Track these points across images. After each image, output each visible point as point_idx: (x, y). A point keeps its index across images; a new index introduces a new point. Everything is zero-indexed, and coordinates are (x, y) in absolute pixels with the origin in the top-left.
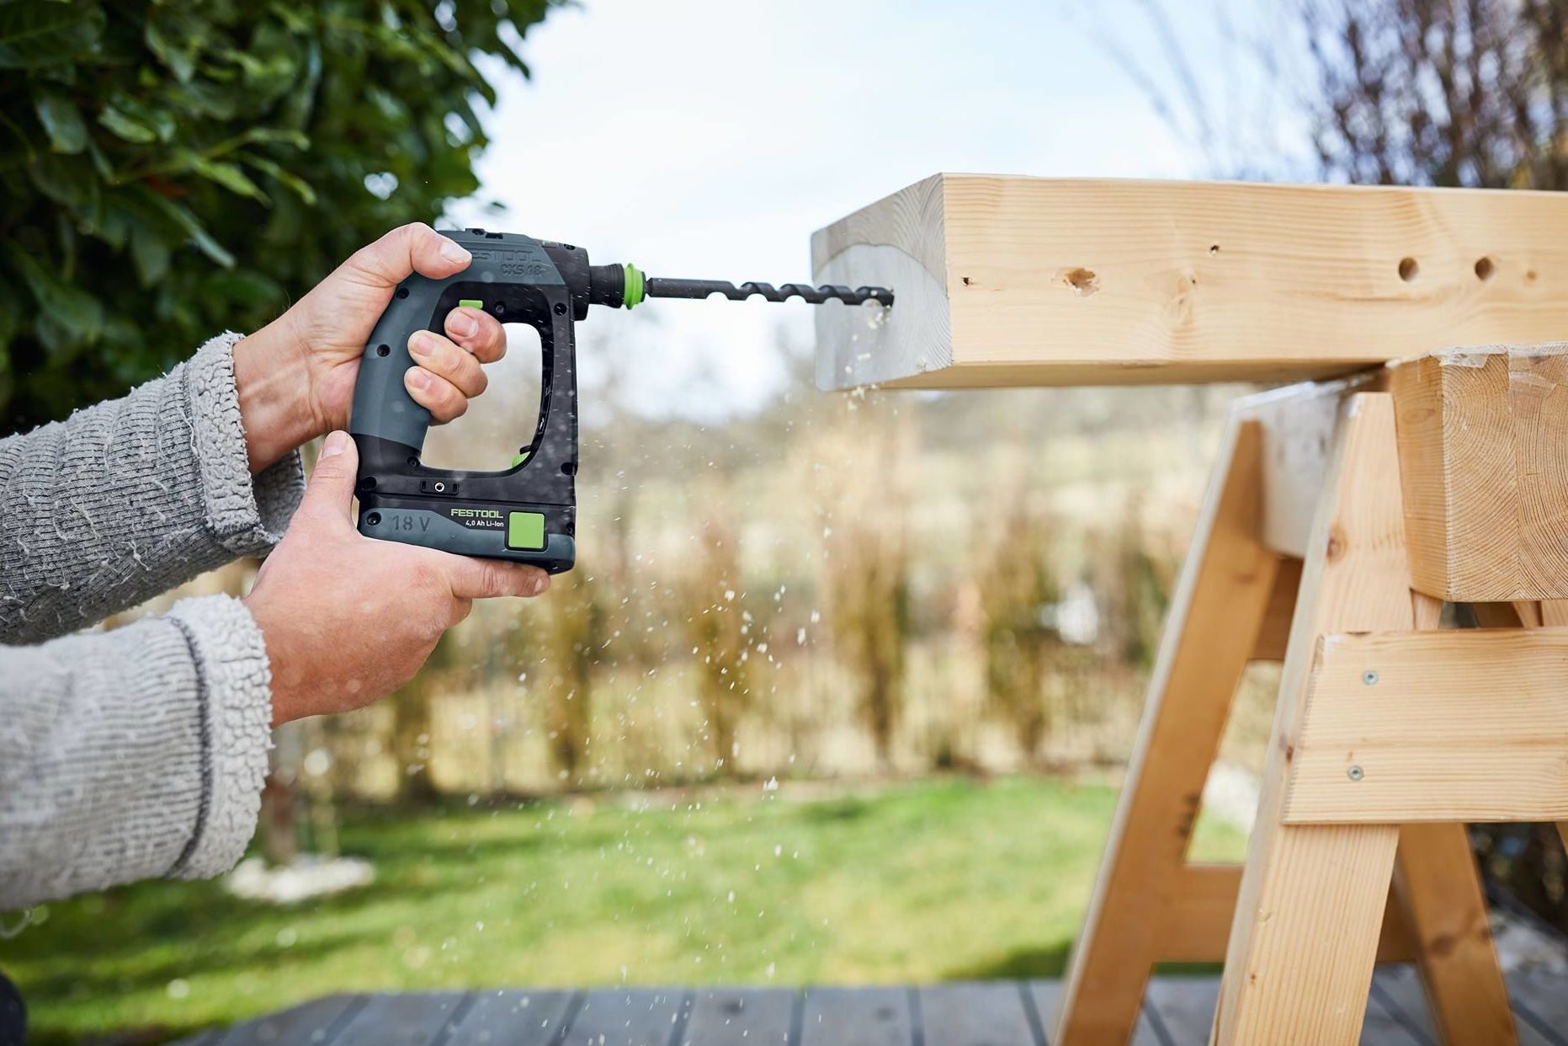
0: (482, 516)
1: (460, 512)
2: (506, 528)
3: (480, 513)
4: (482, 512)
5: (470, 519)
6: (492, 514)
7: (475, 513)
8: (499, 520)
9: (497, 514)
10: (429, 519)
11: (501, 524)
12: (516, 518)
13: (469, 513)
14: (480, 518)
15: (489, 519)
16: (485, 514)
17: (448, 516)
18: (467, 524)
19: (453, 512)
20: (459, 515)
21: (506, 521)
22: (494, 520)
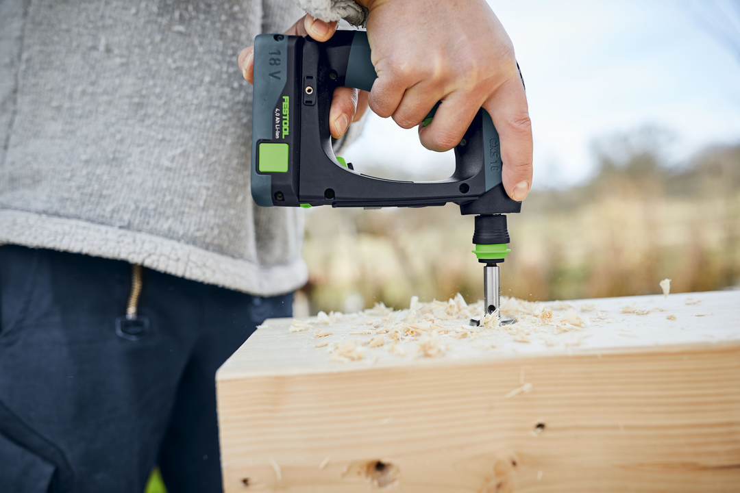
0: (284, 122)
1: (286, 104)
2: (274, 141)
3: (286, 119)
4: (287, 122)
5: (281, 112)
6: (286, 130)
7: (286, 115)
8: (281, 134)
9: (286, 133)
10: (279, 78)
11: (277, 137)
12: (284, 149)
13: (286, 111)
14: (281, 120)
15: (281, 127)
16: (286, 123)
17: (284, 93)
18: (277, 110)
19: (286, 98)
20: (284, 103)
21: (280, 141)
22: (281, 130)
